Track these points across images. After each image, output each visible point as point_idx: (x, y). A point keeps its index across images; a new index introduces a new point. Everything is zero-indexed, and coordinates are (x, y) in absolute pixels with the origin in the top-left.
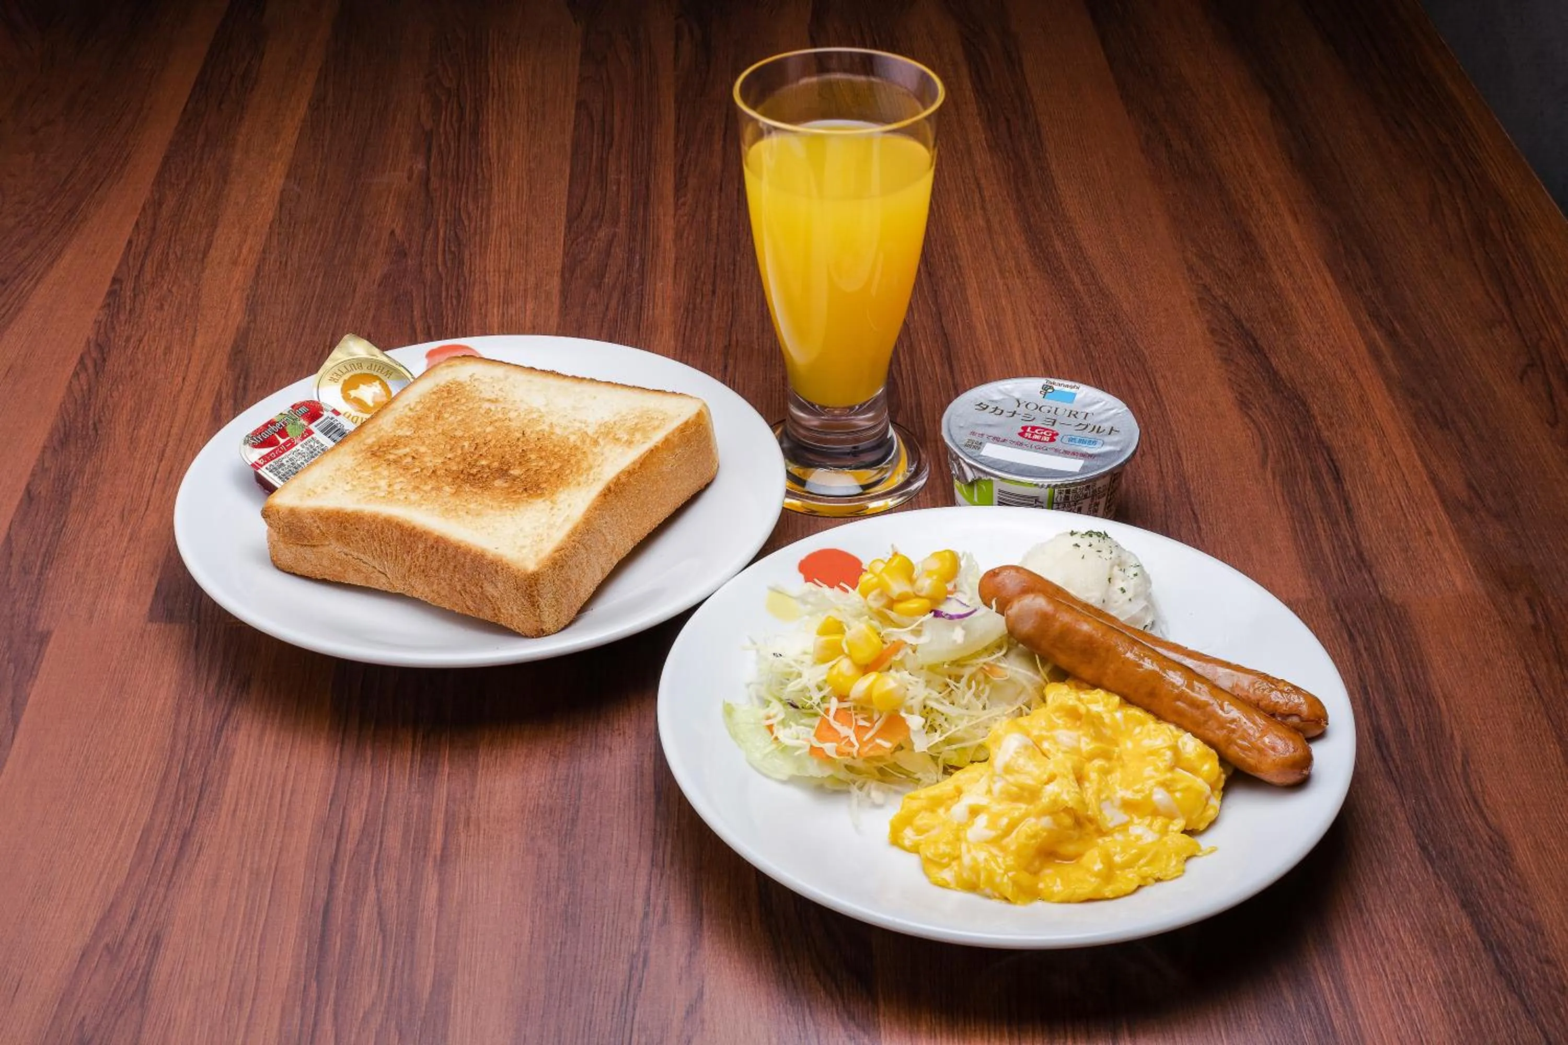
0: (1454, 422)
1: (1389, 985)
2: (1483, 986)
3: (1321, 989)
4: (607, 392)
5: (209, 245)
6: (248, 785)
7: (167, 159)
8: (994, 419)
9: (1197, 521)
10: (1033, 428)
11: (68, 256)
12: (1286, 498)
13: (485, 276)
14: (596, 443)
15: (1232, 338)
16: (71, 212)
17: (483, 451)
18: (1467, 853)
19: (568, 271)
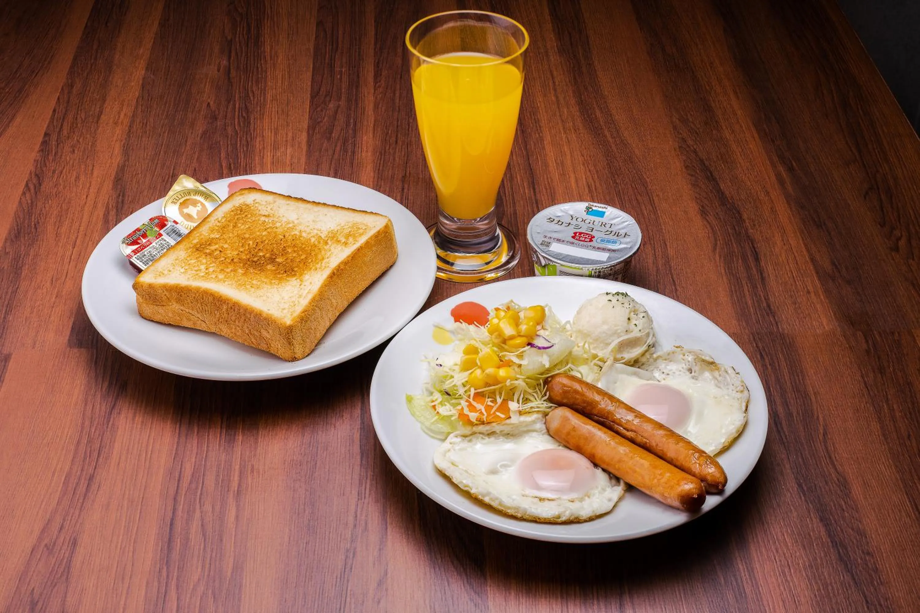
0: (825, 224)
1: (778, 568)
2: (831, 568)
3: (739, 570)
4: (332, 212)
5: (101, 113)
6: (126, 448)
7: (75, 59)
8: (557, 227)
9: (675, 285)
10: (580, 233)
11: (18, 119)
12: (727, 271)
13: (263, 132)
14: (326, 243)
15: (698, 171)
16: (20, 91)
17: (261, 247)
18: (825, 488)
19: (312, 128)
